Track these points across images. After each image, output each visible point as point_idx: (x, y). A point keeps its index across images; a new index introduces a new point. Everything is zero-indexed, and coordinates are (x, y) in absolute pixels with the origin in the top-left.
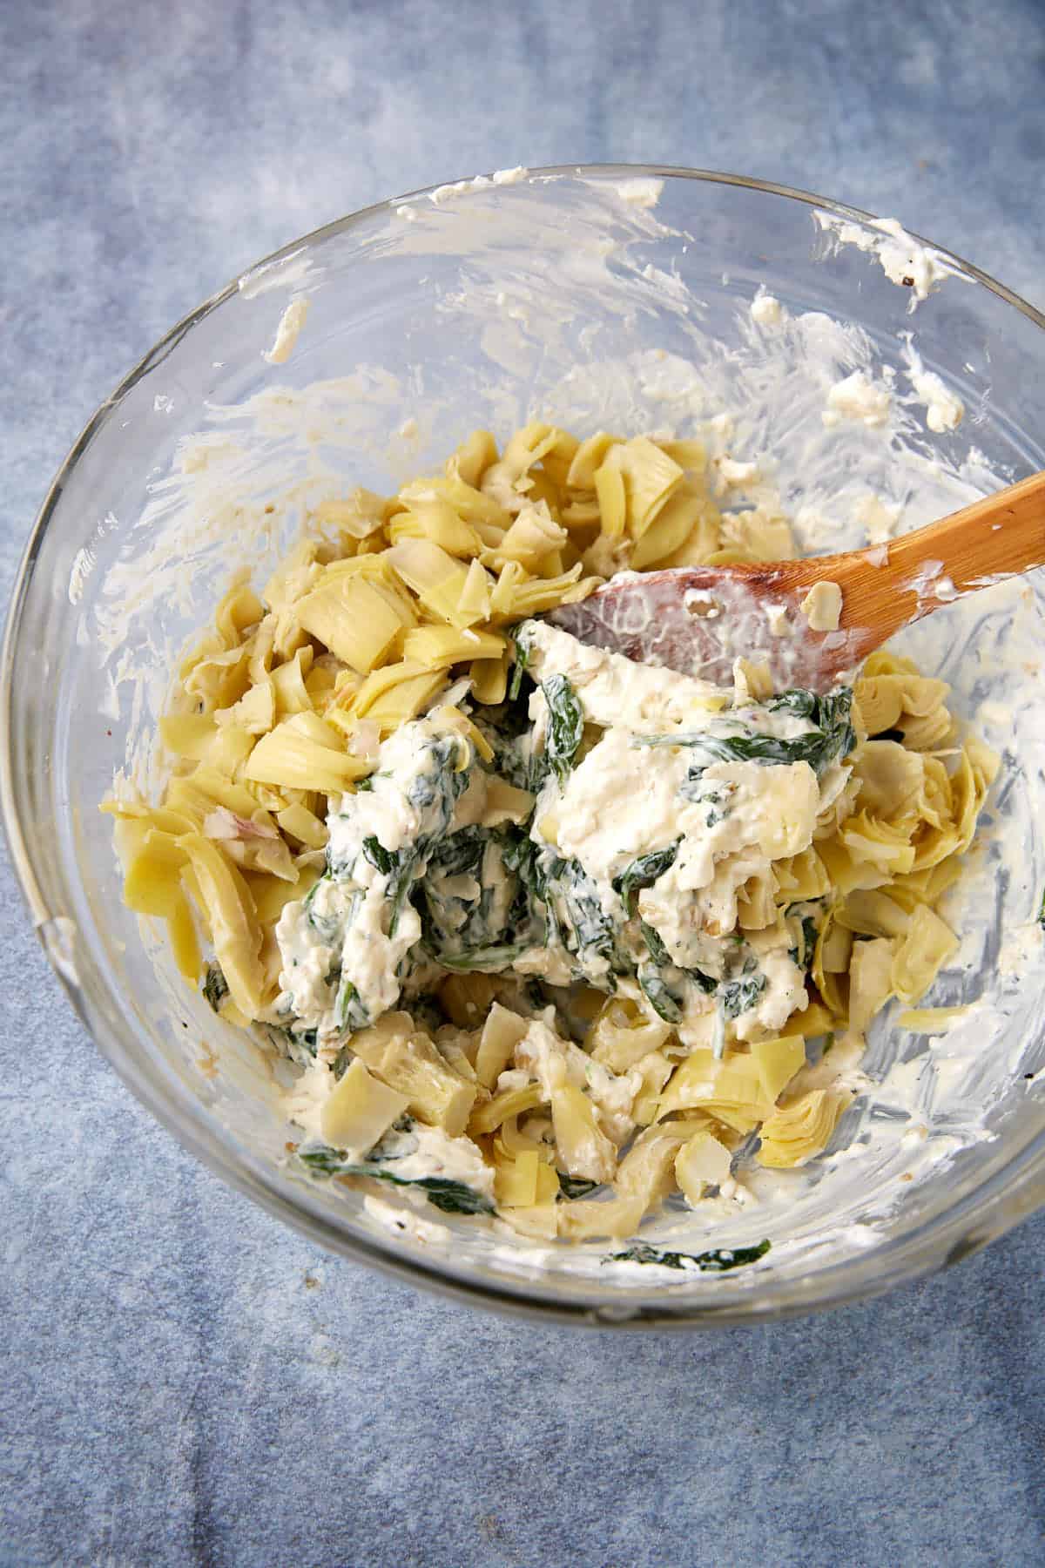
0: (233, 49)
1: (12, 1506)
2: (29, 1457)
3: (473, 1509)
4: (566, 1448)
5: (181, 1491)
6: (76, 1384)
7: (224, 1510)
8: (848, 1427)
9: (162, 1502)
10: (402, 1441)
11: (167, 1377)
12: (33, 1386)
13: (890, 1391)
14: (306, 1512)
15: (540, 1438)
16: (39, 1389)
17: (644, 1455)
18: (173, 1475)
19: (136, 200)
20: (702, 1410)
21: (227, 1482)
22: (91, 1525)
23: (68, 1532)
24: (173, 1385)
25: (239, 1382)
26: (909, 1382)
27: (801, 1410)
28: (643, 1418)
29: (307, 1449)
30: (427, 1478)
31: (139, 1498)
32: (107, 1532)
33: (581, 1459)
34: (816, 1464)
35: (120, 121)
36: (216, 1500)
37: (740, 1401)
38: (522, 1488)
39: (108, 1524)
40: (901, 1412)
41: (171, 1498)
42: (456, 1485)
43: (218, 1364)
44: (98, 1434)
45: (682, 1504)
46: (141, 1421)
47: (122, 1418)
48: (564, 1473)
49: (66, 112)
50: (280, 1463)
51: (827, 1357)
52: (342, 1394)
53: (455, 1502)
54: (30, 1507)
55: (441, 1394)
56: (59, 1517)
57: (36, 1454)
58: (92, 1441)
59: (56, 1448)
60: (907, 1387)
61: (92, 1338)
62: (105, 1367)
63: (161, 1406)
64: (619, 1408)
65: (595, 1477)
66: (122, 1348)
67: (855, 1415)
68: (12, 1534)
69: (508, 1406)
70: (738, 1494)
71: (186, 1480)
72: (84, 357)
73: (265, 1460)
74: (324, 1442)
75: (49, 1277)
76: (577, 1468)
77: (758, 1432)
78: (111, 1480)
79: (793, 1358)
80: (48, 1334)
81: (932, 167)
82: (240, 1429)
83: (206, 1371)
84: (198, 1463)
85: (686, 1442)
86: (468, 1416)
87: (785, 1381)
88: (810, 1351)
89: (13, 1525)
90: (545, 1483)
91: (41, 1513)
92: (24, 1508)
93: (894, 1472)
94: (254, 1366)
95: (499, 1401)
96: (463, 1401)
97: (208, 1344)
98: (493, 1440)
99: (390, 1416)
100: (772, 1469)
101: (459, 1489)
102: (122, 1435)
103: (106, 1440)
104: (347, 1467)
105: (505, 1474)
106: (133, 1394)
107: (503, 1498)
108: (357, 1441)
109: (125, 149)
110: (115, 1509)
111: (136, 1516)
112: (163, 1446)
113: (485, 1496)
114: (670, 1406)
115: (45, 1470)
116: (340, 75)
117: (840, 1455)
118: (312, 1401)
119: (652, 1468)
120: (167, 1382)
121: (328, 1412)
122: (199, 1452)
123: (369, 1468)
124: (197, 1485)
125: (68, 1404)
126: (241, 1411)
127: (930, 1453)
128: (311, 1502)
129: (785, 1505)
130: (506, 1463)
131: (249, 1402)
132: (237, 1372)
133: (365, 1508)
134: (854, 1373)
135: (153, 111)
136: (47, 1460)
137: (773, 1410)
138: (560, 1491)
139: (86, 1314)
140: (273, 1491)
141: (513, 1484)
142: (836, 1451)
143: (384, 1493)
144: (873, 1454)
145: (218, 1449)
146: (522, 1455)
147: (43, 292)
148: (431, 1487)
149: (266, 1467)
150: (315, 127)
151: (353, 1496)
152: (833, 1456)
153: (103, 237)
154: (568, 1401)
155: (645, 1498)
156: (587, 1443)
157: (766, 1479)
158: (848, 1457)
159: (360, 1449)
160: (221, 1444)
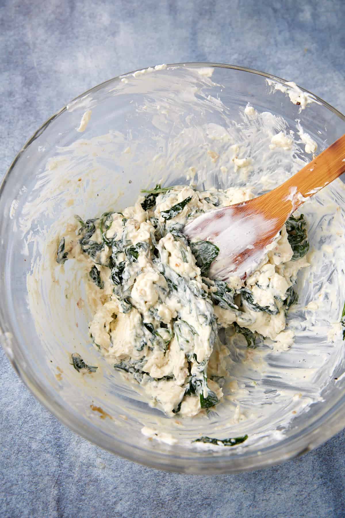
0: (68, 10)
2: (3, 500)
4: (180, 496)
5: (53, 511)
6: (18, 475)
8: (275, 489)
10: (126, 494)
11: (48, 473)
12: (4, 476)
13: (289, 477)
15: (172, 493)
16: (6, 477)
17: (206, 498)
18: (50, 506)
19: (35, 65)
20: (226, 483)
21: (68, 508)
24: (50, 476)
25: (72, 474)
26: (295, 474)
27: (259, 483)
28: (206, 486)
29: (95, 497)
30: (135, 506)
31: (39, 513)
33: (186, 500)
34: (264, 501)
35: (30, 37)
36: (64, 514)
37: (239, 480)
38: (166, 510)
40: (292, 484)
41: (50, 513)
42: (144, 509)
43: (65, 468)
44: (25, 492)
45: (219, 515)
46: (39, 487)
47: (33, 487)
48: (180, 505)
49: (12, 33)
50: (86, 501)
52: (106, 478)
53: (144, 514)
55: (139, 478)
57: (5, 499)
58: (23, 494)
59: (11, 497)
60: (295, 475)
61: (23, 460)
62: (28, 469)
63: (46, 482)
64: (199, 483)
65: (190, 506)
66: (33, 463)
67: (277, 485)
69: (161, 482)
70: (238, 512)
71: (55, 507)
72: (18, 120)
73: (81, 500)
74: (100, 494)
75: (8, 439)
76: (184, 503)
77: (244, 490)
78: (30, 507)
80: (8, 459)
81: (309, 51)
82: (72, 490)
83: (61, 471)
84: (59, 501)
85: (221, 494)
86: (148, 486)
87: (254, 474)
90: (173, 508)
93: (290, 504)
94: (77, 469)
95: (159, 481)
96: (146, 480)
97: (62, 462)
98: (156, 494)
99: (123, 486)
100: (249, 503)
101: (145, 510)
102: (33, 492)
103: (28, 494)
104: (108, 503)
105: (160, 505)
106: (37, 479)
107: (160, 513)
108: (111, 494)
109: (32, 47)
112: (47, 496)
113: (154, 512)
114: (215, 482)
115: (8, 504)
116: (105, 19)
117: (272, 499)
118: (96, 481)
119: (209, 503)
120: (48, 475)
121: (102, 484)
122: (59, 498)
123: (115, 503)
124: (58, 509)
125: (15, 482)
126: (73, 484)
127: (302, 498)
128: (96, 514)
129: (253, 515)
130: (161, 501)
131: (75, 481)
132: (71, 471)
134: (277, 471)
135: (41, 31)
136: (8, 500)
137: (249, 484)
138: (179, 511)
139: (21, 451)
140: (83, 511)
141: (163, 508)
142: (270, 497)
143: (120, 511)
144: (283, 498)
145: (65, 497)
146: (166, 499)
147: (3, 98)
148: (136, 509)
149: (81, 503)
150: (97, 38)
151: (110, 512)
152: (269, 498)
153: (24, 78)
154: (182, 480)
155: (207, 513)
156: (188, 494)
157: (247, 507)
158: (274, 499)
159: (112, 497)
160: (66, 495)
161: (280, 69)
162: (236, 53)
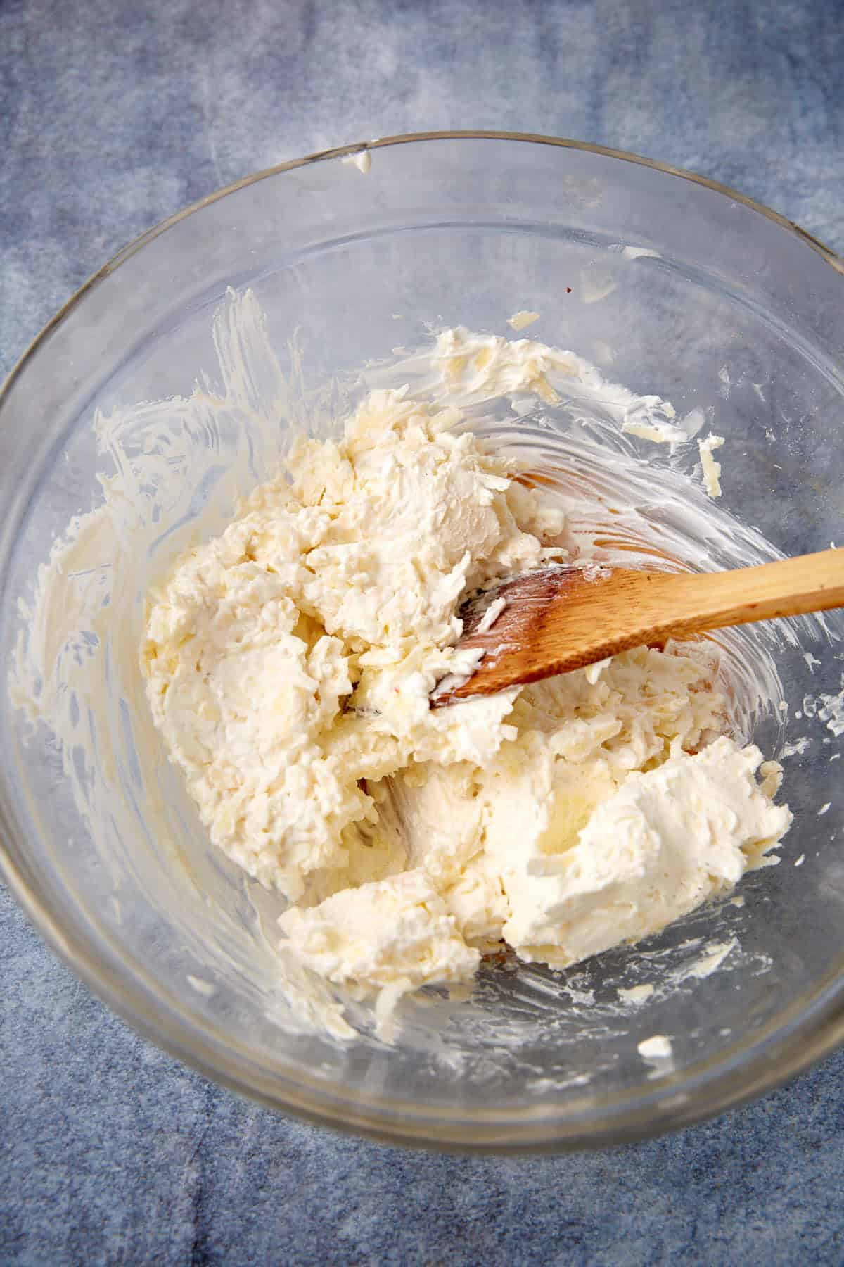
0: (300, 36)
1: (45, 1223)
2: (61, 1183)
3: (425, 1258)
4: (506, 1212)
5: (184, 1222)
6: (104, 1125)
7: (218, 1241)
8: (747, 1214)
9: (168, 1229)
10: (369, 1195)
11: (178, 1126)
12: (68, 1124)
13: (784, 1186)
14: (286, 1248)
15: (485, 1201)
16: (73, 1128)
17: (572, 1224)
18: (179, 1207)
19: (214, 156)
20: (624, 1189)
21: (222, 1218)
22: (108, 1244)
23: (88, 1249)
24: (183, 1133)
25: (238, 1134)
26: (801, 1180)
27: (707, 1196)
28: (573, 1191)
29: (289, 1196)
30: (389, 1228)
31: (149, 1225)
32: (121, 1251)
33: (519, 1223)
34: (719, 1244)
35: (204, 90)
36: (212, 1232)
37: (657, 1184)
38: (468, 1244)
39: (122, 1244)
40: (793, 1205)
41: (175, 1227)
42: (413, 1236)
43: (221, 1117)
44: (118, 1169)
46: (154, 1160)
47: (139, 1157)
48: (504, 1234)
49: (163, 81)
50: (267, 1205)
51: (732, 1153)
52: (322, 1151)
53: (410, 1250)
54: (59, 1225)
55: (404, 1157)
56: (82, 1235)
57: (67, 1181)
58: (113, 1174)
59: (83, 1177)
60: (800, 1184)
61: (119, 1088)
62: (129, 1113)
63: (171, 1149)
64: (554, 1182)
65: (530, 1239)
66: (143, 1098)
67: (753, 1204)
68: (43, 1246)
69: (459, 1172)
71: (189, 1213)
73: (255, 1201)
74: (305, 1188)
75: (86, 1035)
76: (515, 1230)
77: (670, 1211)
78: (127, 1208)
79: (703, 1151)
80: (81, 1082)
82: (235, 1175)
83: (210, 1122)
84: (200, 1200)
85: (609, 1215)
86: (427, 1179)
87: (695, 1170)
88: (718, 1146)
89: (43, 1238)
90: (487, 1241)
91: (68, 1231)
92: (53, 1225)
93: (785, 1256)
94: (250, 1122)
95: (453, 1168)
96: (422, 1165)
97: (214, 1101)
98: (446, 1201)
99: (361, 1173)
100: (679, 1244)
101: (415, 1240)
102: (138, 1170)
103: (125, 1174)
104: (322, 1213)
105: (454, 1230)
106: (149, 1138)
107: (451, 1250)
108: (332, 1192)
109: (208, 114)
110: (129, 1232)
111: (145, 1240)
112: (172, 1183)
113: (436, 1247)
114: (597, 1184)
115: (74, 1195)
116: (386, 62)
117: (739, 1238)
118: (296, 1155)
119: (579, 1235)
120: (178, 1130)
121: (310, 1165)
122: (201, 1191)
123: (341, 1216)
124: (197, 1218)
125: (95, 1141)
126: (237, 1159)
127: (816, 1242)
128: (291, 1240)
130: (456, 1221)
131: (244, 1151)
132: (236, 1126)
133: (336, 1249)
134: (754, 1168)
135: (232, 82)
136: (75, 1186)
137: (683, 1195)
138: (499, 1248)
139: (115, 1067)
140: (260, 1229)
141: (460, 1239)
142: (736, 1234)
143: (352, 1237)
144: (767, 1239)
145: (216, 1189)
146: (469, 1215)
147: (133, 226)
148: (392, 1236)
149: (255, 1208)
150: (362, 103)
151: (326, 1237)
152: (733, 1237)
153: (185, 184)
154: (509, 1171)
155: (571, 1261)
156: (524, 1209)
157: (676, 1253)
158: (746, 1240)
159: (334, 1199)
160: (219, 1185)
161: (801, 197)
162: (696, 154)
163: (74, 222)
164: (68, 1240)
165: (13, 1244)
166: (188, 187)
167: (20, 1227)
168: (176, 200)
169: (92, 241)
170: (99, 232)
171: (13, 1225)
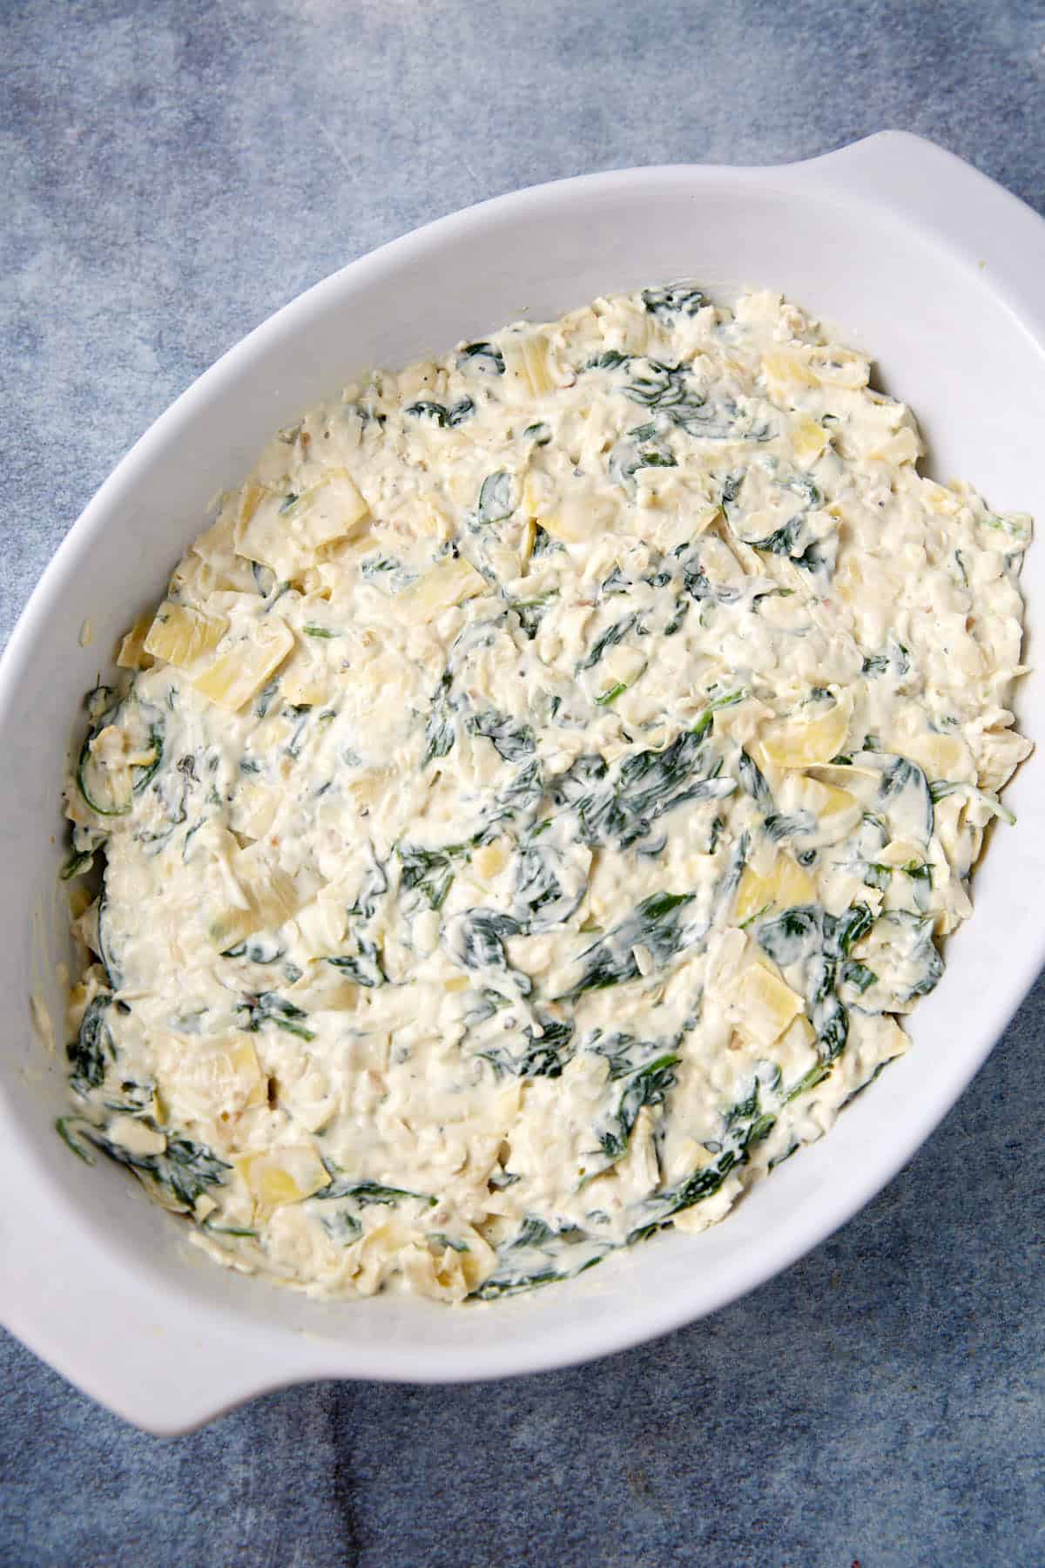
163: (34, 107)
164: (180, 1474)
165: (111, 1485)
166: (187, 45)
167: (119, 1463)
168: (172, 66)
169: (63, 134)
170: (70, 121)
171: (109, 1461)
